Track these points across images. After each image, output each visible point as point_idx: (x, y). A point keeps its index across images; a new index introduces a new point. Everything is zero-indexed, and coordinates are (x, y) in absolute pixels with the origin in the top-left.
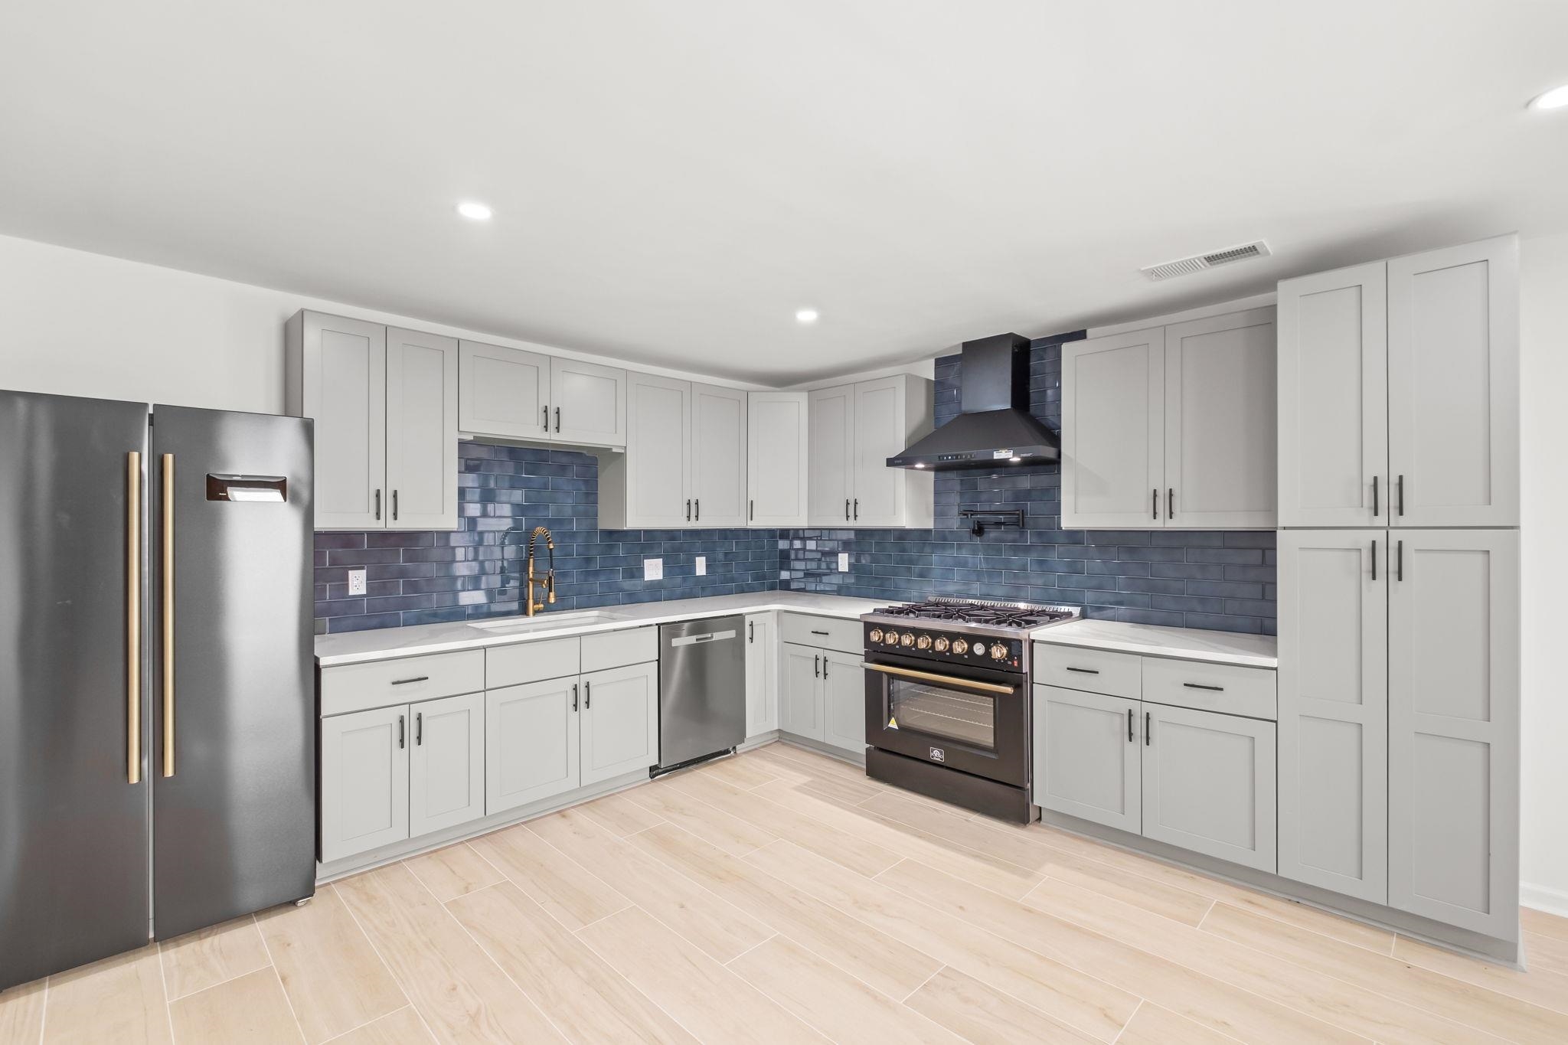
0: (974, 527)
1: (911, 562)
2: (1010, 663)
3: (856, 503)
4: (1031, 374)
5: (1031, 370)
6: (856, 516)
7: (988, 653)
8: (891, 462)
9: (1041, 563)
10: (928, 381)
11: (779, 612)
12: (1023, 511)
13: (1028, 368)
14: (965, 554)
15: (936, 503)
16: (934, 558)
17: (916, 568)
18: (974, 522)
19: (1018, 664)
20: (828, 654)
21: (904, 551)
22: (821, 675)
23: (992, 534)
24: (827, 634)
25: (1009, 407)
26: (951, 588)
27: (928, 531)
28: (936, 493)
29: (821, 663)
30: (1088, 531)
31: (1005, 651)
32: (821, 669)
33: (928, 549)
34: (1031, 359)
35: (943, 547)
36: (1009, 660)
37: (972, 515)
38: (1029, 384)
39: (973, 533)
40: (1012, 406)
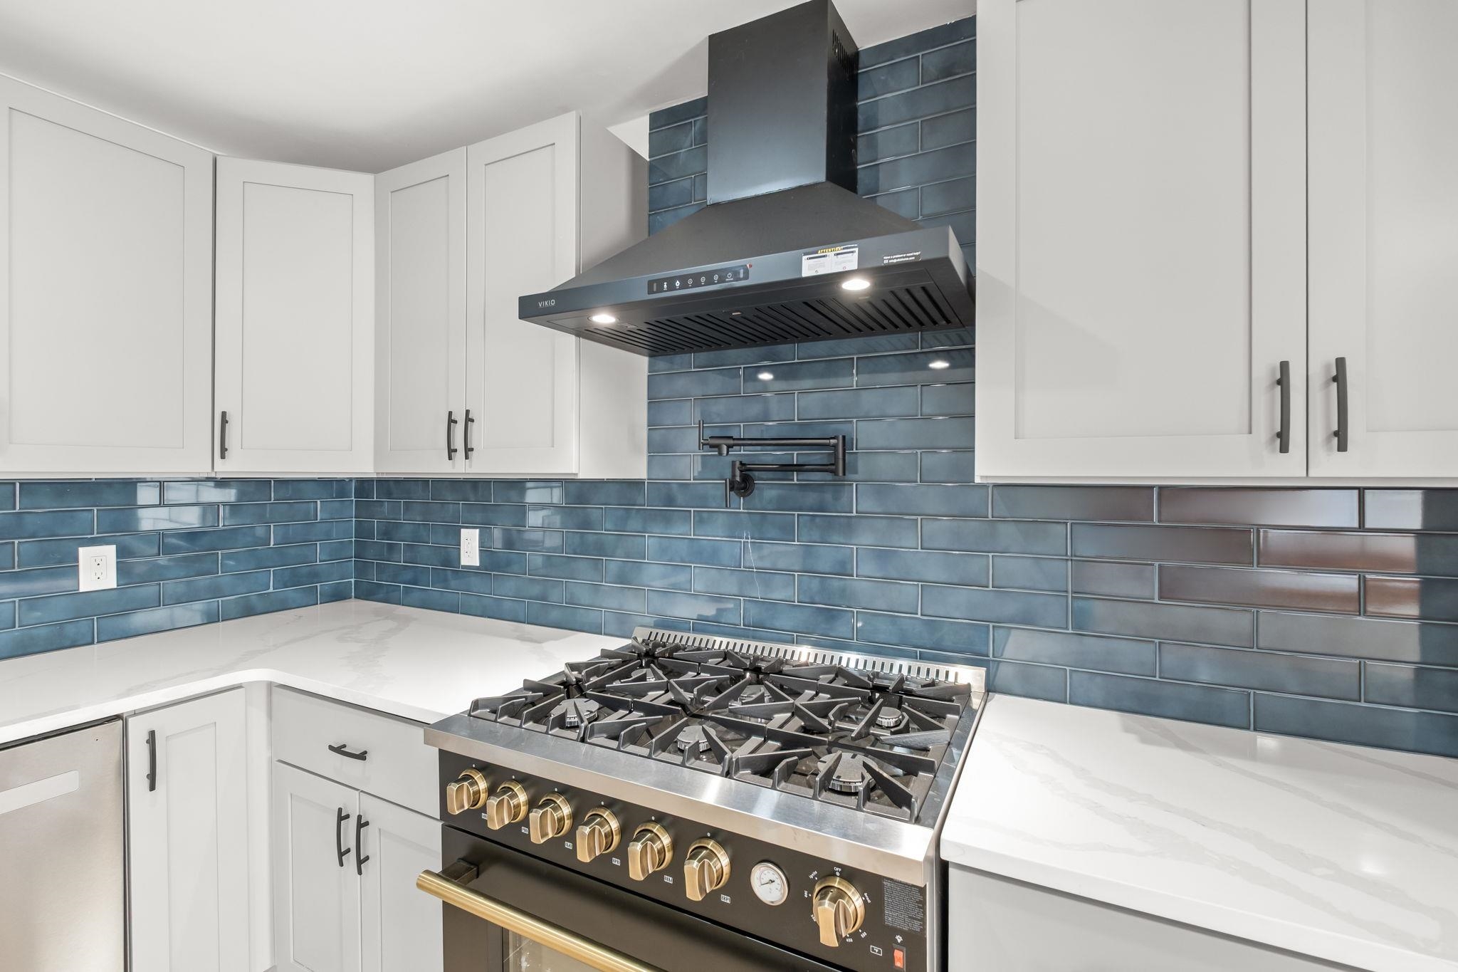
0: (734, 476)
1: (601, 549)
2: (876, 950)
3: (469, 420)
4: (859, 128)
5: (861, 117)
6: (468, 450)
7: (798, 906)
8: (531, 308)
9: (883, 556)
10: (634, 156)
11: (270, 686)
12: (844, 437)
13: (854, 111)
14: (714, 535)
15: (652, 424)
16: (650, 542)
17: (613, 565)
18: (733, 463)
19: (909, 960)
20: (372, 810)
21: (586, 524)
22: (351, 859)
23: (767, 490)
24: (362, 756)
25: (822, 177)
26: (686, 609)
27: (635, 484)
28: (653, 402)
29: (350, 826)
30: (996, 486)
31: (856, 901)
32: (349, 841)
33: (635, 523)
34: (860, 97)
35: (666, 518)
36: (869, 940)
37: (729, 447)
38: (854, 146)
39: (732, 489)
40: (828, 178)
